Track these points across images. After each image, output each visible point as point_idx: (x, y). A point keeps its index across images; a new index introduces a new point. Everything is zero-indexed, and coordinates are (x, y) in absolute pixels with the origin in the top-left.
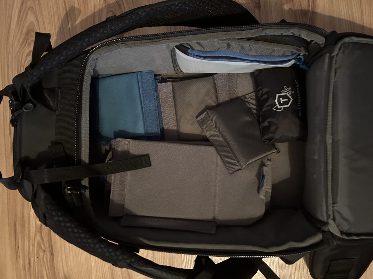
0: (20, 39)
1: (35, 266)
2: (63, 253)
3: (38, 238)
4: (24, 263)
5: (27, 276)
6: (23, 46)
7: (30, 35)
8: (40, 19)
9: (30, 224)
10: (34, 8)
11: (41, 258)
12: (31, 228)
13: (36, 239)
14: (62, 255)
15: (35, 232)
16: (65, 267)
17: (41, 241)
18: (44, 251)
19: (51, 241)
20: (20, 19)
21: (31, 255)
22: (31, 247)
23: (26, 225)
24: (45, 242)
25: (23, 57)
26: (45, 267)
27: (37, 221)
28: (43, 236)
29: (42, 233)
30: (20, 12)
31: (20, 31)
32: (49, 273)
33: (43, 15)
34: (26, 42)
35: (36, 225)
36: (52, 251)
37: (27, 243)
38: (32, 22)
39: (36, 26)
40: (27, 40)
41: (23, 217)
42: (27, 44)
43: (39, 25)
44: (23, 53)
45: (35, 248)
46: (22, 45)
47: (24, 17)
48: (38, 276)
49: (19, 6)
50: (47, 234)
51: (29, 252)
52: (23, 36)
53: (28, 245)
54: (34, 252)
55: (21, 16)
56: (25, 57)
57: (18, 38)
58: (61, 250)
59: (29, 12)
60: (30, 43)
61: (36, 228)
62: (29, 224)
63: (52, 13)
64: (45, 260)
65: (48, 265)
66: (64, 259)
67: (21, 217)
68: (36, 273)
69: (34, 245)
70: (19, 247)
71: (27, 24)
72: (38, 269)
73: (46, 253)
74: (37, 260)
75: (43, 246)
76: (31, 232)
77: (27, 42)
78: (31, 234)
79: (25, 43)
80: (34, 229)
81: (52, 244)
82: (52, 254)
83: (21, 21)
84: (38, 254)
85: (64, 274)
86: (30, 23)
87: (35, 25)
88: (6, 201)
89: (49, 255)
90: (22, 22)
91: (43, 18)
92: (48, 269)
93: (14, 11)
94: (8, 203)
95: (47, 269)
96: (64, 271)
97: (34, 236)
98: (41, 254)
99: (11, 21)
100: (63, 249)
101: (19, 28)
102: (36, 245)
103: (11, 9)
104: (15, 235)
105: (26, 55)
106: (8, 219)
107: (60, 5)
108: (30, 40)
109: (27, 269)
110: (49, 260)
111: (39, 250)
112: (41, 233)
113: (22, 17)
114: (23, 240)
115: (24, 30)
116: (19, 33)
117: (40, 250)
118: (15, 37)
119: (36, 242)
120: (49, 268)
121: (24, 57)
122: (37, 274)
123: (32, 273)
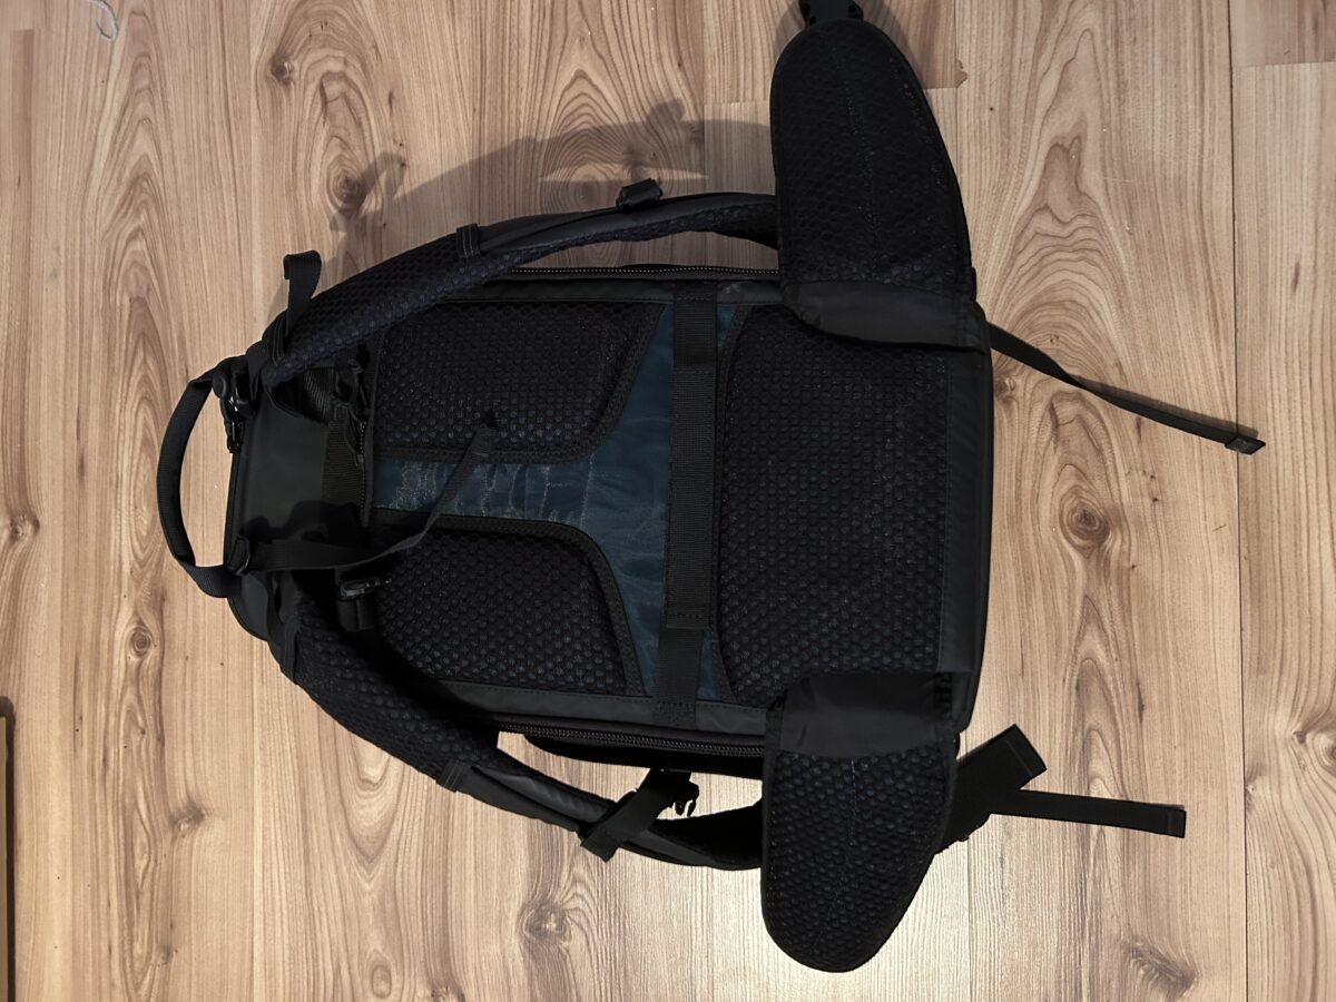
0: (114, 195)
1: (118, 767)
2: (188, 739)
3: (130, 697)
4: (93, 759)
5: (97, 791)
6: (120, 215)
7: (138, 188)
8: (165, 150)
9: (112, 662)
10: (153, 121)
11: (134, 748)
12: (115, 672)
13: (125, 701)
14: (184, 743)
15: (125, 681)
16: (190, 775)
17: (136, 705)
18: (143, 732)
19: (160, 707)
20: (118, 145)
21: (111, 738)
22: (112, 720)
23: (104, 663)
24: (146, 708)
25: (120, 242)
26: (142, 770)
27: (129, 655)
28: (142, 692)
29: (141, 687)
30: (118, 128)
31: (116, 175)
32: (151, 787)
33: (172, 140)
34: (130, 204)
35: (126, 665)
36: (162, 731)
37: (102, 709)
38: (147, 156)
39: (154, 166)
40: (131, 200)
41: (98, 644)
42: (131, 210)
43: (162, 165)
44: (120, 233)
45: (122, 722)
46: (118, 212)
47: (127, 142)
48: (124, 794)
49: (116, 113)
50: (151, 689)
51: (106, 732)
52: (123, 189)
53: (103, 715)
54: (118, 734)
55: (119, 141)
56: (124, 243)
57: (110, 191)
58: (184, 731)
59: (141, 131)
60: (138, 210)
61: (126, 671)
62: (110, 661)
63: (195, 135)
64: (143, 753)
65: (148, 766)
66: (188, 754)
67: (92, 643)
68: (118, 786)
69: (118, 716)
70: (81, 718)
71: (133, 161)
72: (124, 775)
73: (146, 736)
74: (124, 753)
75: (140, 719)
76: (115, 681)
77: (132, 207)
78: (115, 687)
79: (126, 206)
80: (122, 676)
81: (164, 713)
82: (161, 739)
83: (119, 151)
84: (127, 737)
85: (187, 792)
86: (140, 160)
87: (151, 164)
88: (58, 601)
89: (153, 741)
90: (122, 155)
91: (172, 146)
92: (150, 778)
93: (102, 125)
94: (62, 606)
95: (146, 777)
96: (186, 785)
97: (120, 691)
98: (135, 738)
99: (94, 150)
100: (188, 729)
101: (114, 169)
102: (123, 714)
103: (95, 120)
104: (75, 687)
105: (126, 236)
106: (61, 646)
107: (216, 116)
108: (139, 201)
109: (98, 773)
110: (152, 755)
111: (130, 729)
112: (138, 685)
113: (123, 143)
114: (94, 701)
115: (127, 174)
116: (114, 182)
117: (134, 728)
118: (102, 190)
119: (124, 707)
120: (152, 776)
121: (122, 243)
122: (121, 788)
123: (109, 784)
